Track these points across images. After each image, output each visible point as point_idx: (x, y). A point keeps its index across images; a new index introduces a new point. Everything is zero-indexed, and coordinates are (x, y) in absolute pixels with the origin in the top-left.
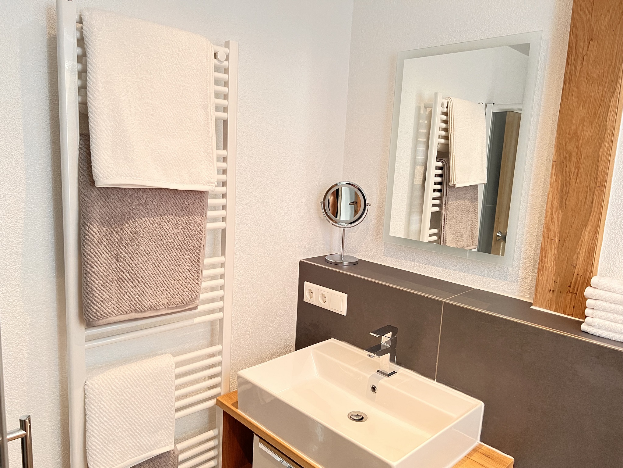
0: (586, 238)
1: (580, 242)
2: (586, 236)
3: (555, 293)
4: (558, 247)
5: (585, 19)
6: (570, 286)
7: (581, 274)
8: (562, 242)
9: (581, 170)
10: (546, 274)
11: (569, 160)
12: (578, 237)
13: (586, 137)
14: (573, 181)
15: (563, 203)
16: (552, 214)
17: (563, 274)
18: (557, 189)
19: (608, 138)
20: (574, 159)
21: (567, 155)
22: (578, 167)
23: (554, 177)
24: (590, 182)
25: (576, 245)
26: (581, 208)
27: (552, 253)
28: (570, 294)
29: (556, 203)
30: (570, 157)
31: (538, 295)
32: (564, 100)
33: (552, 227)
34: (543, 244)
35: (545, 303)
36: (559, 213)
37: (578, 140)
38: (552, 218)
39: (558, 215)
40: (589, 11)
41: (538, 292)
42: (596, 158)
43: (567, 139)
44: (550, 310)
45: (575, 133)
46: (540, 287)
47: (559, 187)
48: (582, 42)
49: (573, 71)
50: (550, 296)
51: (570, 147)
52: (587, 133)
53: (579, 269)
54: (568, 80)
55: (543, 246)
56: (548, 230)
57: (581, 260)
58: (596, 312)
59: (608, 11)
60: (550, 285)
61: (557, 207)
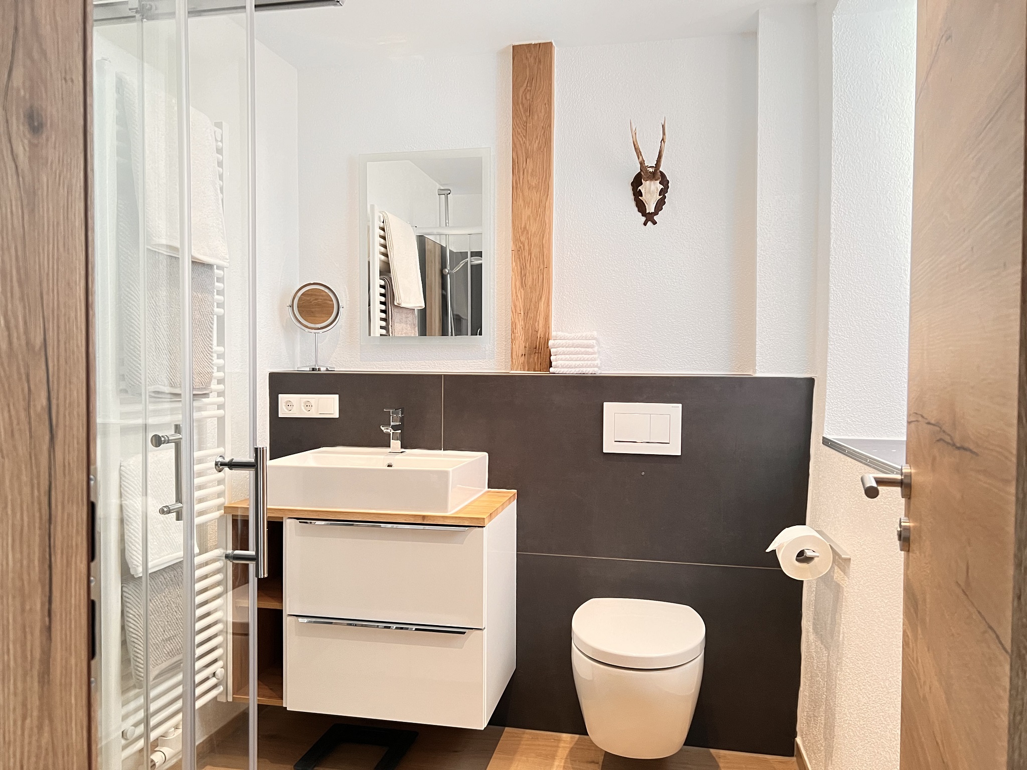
0: (542, 308)
1: (539, 312)
2: (542, 306)
3: (526, 356)
4: (524, 319)
5: (522, 142)
6: (536, 348)
7: (542, 336)
8: (526, 314)
9: (533, 255)
10: (517, 343)
11: (523, 249)
12: (537, 309)
13: (533, 231)
14: (528, 265)
15: (523, 285)
16: (516, 293)
17: (530, 340)
18: (518, 272)
19: (547, 231)
20: (527, 247)
21: (522, 245)
22: (530, 254)
23: (514, 264)
24: (540, 265)
25: (536, 315)
26: (536, 285)
27: (520, 325)
28: (537, 354)
29: (518, 284)
30: (524, 246)
31: (514, 361)
32: (514, 202)
33: (517, 303)
34: (513, 318)
35: (520, 367)
36: (521, 291)
37: (527, 233)
38: (517, 296)
39: (521, 293)
40: (524, 136)
41: (514, 358)
42: (541, 246)
43: (520, 233)
44: (524, 371)
45: (525, 228)
46: (514, 354)
47: (519, 271)
48: (522, 158)
49: (518, 180)
50: (522, 359)
51: (523, 239)
52: (533, 228)
53: (540, 333)
54: (515, 187)
55: (513, 320)
56: (515, 306)
57: (541, 325)
58: (558, 357)
59: (537, 137)
60: (522, 351)
61: (519, 287)
